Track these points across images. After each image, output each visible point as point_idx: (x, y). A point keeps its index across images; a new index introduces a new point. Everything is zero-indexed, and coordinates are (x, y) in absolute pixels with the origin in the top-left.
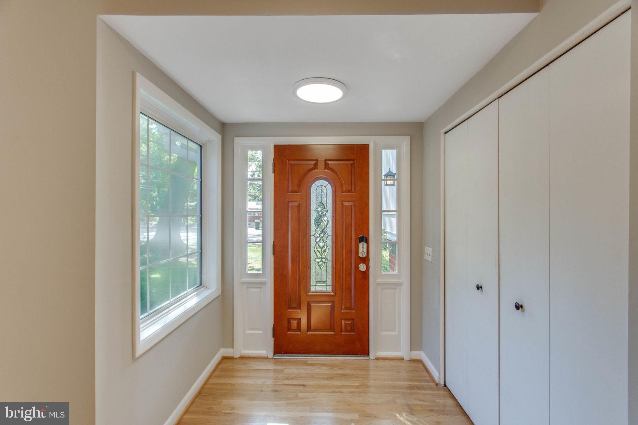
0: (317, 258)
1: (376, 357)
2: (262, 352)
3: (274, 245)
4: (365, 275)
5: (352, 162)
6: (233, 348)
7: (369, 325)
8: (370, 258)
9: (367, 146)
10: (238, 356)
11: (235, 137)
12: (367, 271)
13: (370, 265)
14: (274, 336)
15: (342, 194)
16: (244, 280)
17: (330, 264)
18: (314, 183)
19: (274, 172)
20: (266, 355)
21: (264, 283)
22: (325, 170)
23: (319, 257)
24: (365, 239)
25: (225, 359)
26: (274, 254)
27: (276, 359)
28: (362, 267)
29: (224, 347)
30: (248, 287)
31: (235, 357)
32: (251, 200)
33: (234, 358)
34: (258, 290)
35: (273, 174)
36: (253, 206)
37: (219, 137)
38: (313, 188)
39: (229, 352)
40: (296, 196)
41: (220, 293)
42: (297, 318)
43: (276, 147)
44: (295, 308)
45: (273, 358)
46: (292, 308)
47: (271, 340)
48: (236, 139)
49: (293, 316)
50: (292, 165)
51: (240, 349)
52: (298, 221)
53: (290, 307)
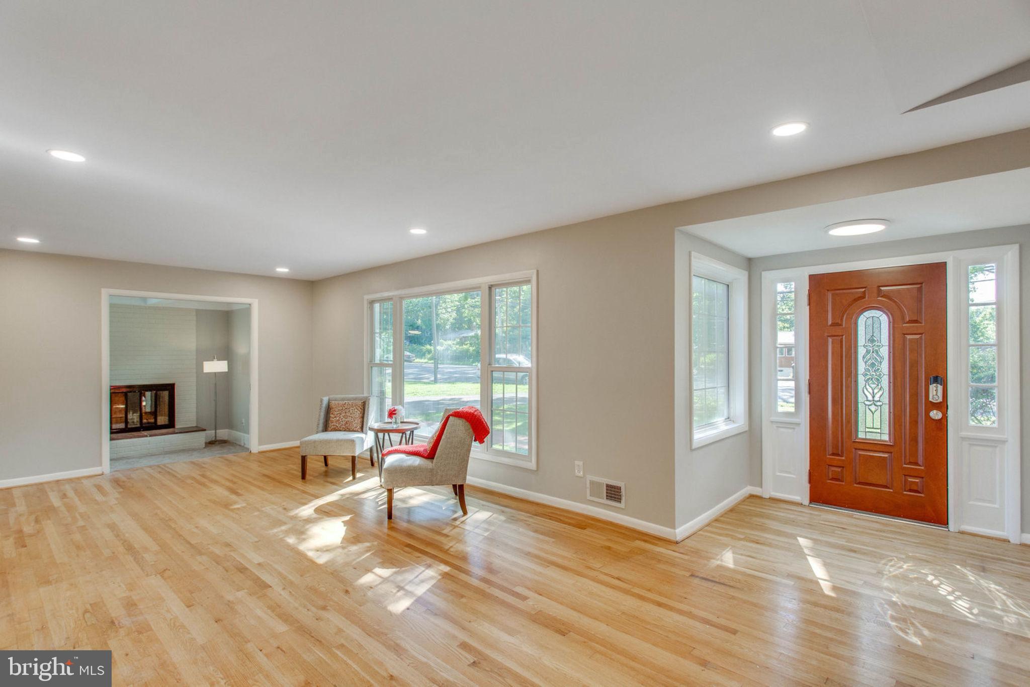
0: (867, 400)
1: (959, 530)
2: (797, 498)
3: (810, 384)
4: (941, 425)
5: (919, 286)
6: (762, 487)
7: (947, 489)
8: (948, 404)
9: (945, 264)
10: (768, 497)
11: (763, 271)
12: (943, 420)
13: (948, 413)
14: (810, 482)
15: (904, 325)
16: (774, 418)
17: (886, 409)
18: (862, 313)
19: (809, 304)
20: (800, 502)
21: (798, 424)
22: (877, 297)
23: (869, 399)
24: (940, 379)
25: (752, 496)
26: (810, 393)
27: (812, 507)
28: (936, 415)
29: (752, 484)
30: (778, 427)
31: (764, 497)
32: (784, 328)
33: (762, 498)
34: (790, 431)
35: (808, 307)
36: (786, 337)
37: (746, 273)
38: (862, 320)
39: (756, 491)
40: (837, 330)
41: (747, 429)
42: (840, 467)
43: (811, 277)
44: (838, 455)
45: (809, 506)
46: (833, 454)
47: (807, 486)
48: (763, 273)
49: (835, 463)
50: (833, 295)
51: (769, 490)
52: (842, 357)
53: (831, 453)
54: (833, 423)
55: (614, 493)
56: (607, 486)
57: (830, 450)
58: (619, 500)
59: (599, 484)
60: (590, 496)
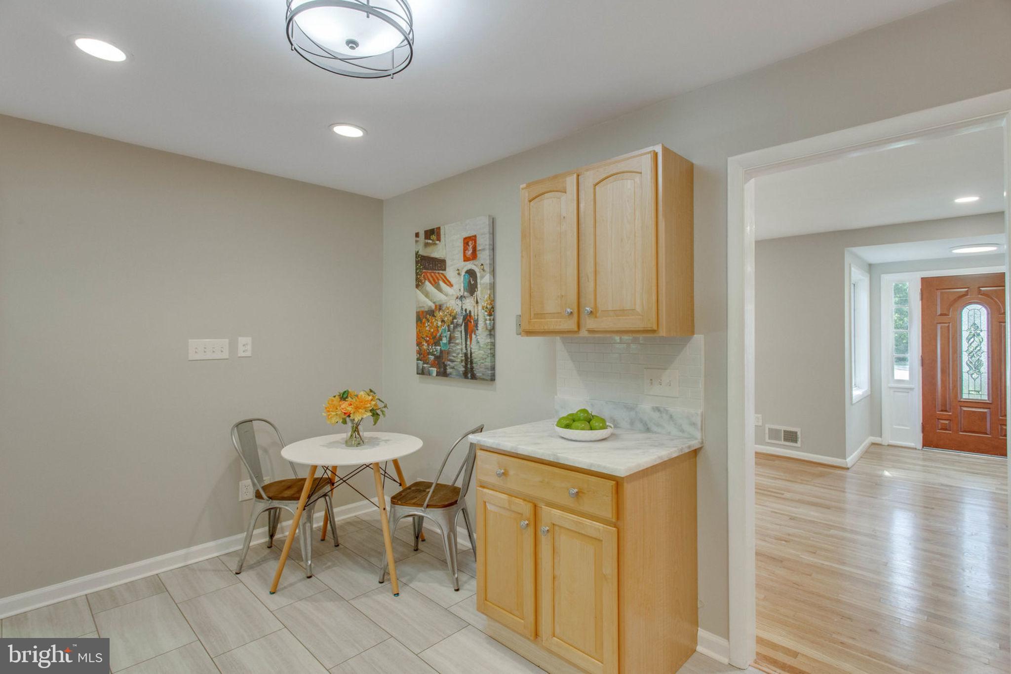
2: (912, 445)
3: (922, 359)
6: (882, 437)
10: (886, 444)
14: (923, 432)
15: (1000, 317)
16: (891, 385)
17: (985, 377)
18: (966, 307)
19: (922, 299)
20: (915, 447)
21: (912, 389)
22: (978, 295)
23: (971, 370)
25: (874, 445)
26: (922, 365)
27: (924, 450)
29: (872, 435)
30: (895, 392)
31: (883, 444)
34: (905, 394)
35: (921, 302)
37: (869, 275)
38: (965, 312)
39: (877, 440)
40: (944, 319)
41: (870, 393)
42: (948, 420)
43: (923, 280)
44: (946, 411)
45: (922, 449)
46: (942, 411)
47: (920, 436)
48: (882, 275)
49: (944, 417)
50: (942, 293)
51: (887, 438)
52: (949, 339)
53: (940, 409)
54: (942, 388)
55: (791, 437)
56: (785, 431)
57: (939, 407)
58: (795, 441)
59: (777, 431)
60: (769, 439)
